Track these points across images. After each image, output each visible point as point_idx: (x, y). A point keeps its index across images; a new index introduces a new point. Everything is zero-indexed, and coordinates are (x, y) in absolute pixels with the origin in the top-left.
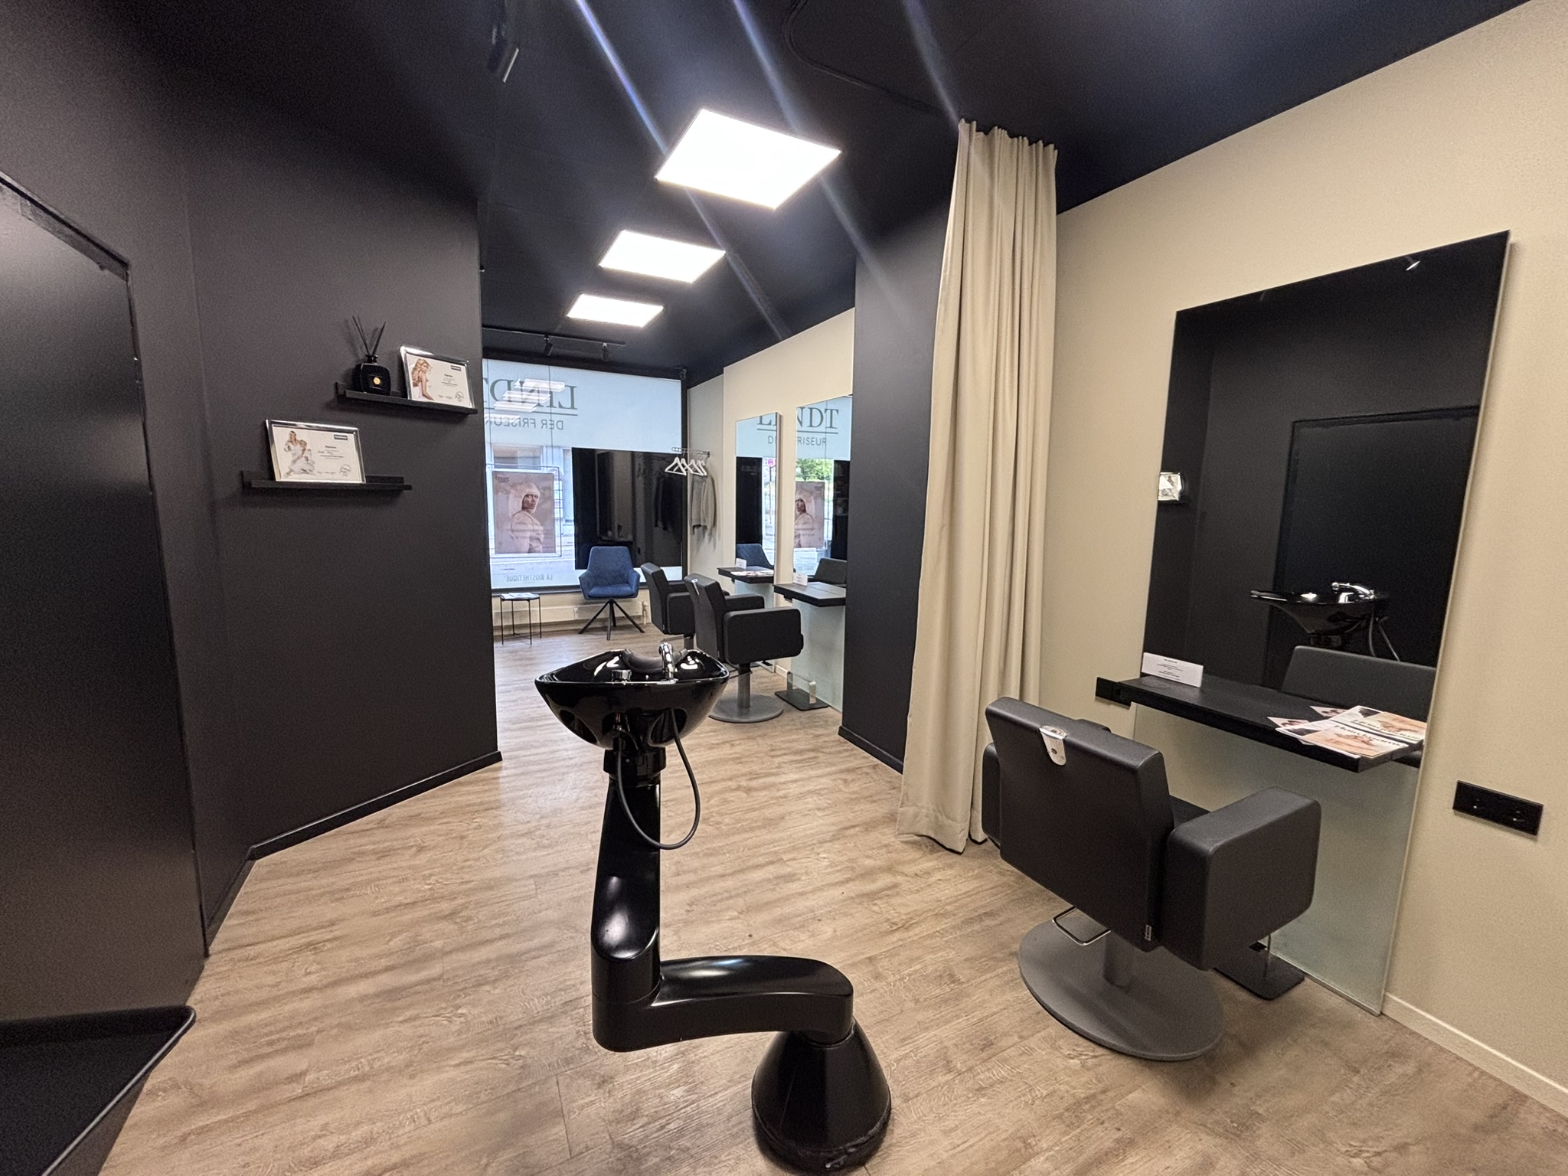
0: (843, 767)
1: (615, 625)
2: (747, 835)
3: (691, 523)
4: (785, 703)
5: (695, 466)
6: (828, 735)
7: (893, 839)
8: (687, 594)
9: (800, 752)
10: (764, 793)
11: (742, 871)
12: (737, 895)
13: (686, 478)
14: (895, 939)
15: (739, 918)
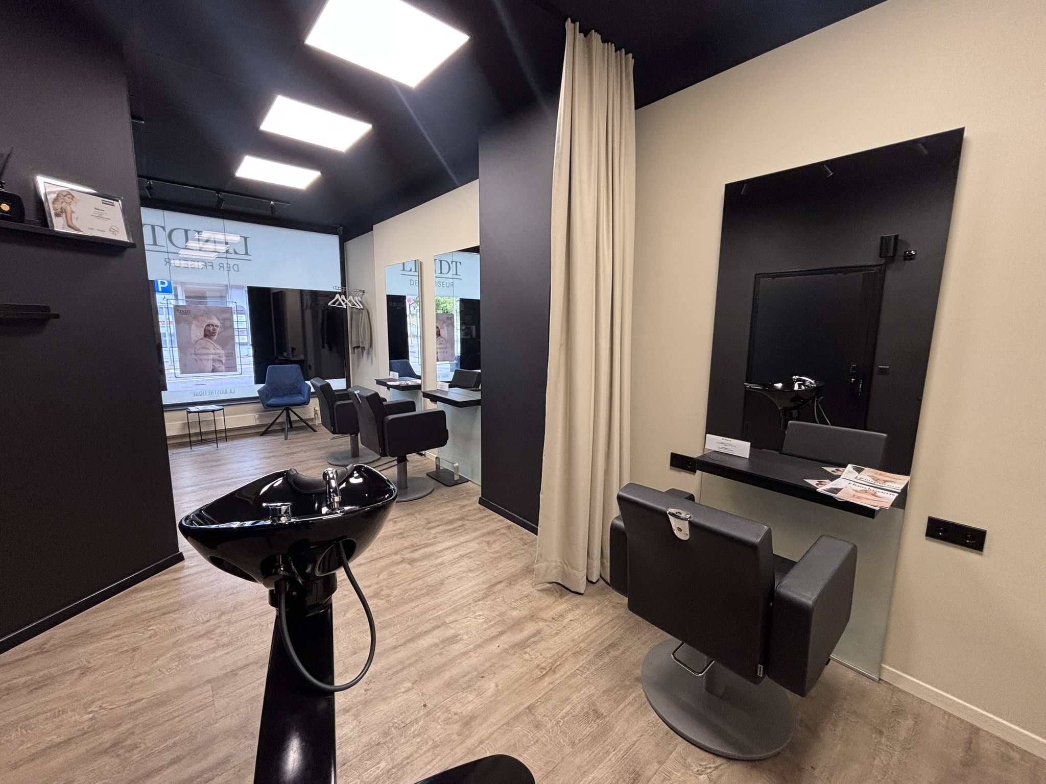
0: (485, 530)
1: (291, 427)
2: (413, 604)
3: (352, 346)
4: (435, 481)
5: (353, 301)
6: (471, 505)
7: (532, 589)
8: (351, 401)
9: (450, 522)
10: (425, 562)
11: (412, 640)
12: (410, 665)
13: (346, 309)
14: (546, 684)
15: (413, 688)
